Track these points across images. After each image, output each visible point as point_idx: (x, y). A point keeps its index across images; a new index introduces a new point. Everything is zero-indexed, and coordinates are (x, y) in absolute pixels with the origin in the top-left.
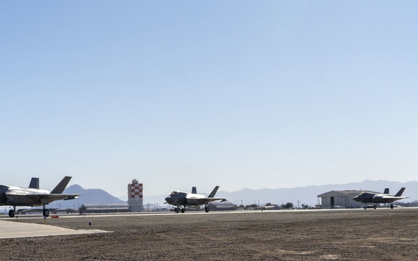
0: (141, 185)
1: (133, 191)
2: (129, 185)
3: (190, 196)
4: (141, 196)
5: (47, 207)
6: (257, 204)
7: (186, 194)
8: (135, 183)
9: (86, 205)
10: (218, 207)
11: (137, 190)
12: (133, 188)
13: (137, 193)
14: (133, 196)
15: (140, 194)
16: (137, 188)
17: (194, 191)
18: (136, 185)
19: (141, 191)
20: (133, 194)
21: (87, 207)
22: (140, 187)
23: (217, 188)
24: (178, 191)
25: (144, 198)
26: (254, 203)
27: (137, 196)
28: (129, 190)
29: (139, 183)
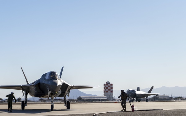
0: (112, 85)
1: (107, 88)
2: (104, 85)
4: (112, 92)
6: (182, 96)
8: (108, 83)
11: (109, 88)
12: (107, 86)
13: (109, 90)
14: (107, 92)
15: (111, 90)
16: (109, 86)
18: (109, 85)
19: (112, 88)
20: (107, 90)
21: (82, 98)
22: (111, 86)
24: (131, 89)
25: (114, 93)
26: (180, 96)
27: (109, 91)
28: (104, 88)
29: (110, 83)
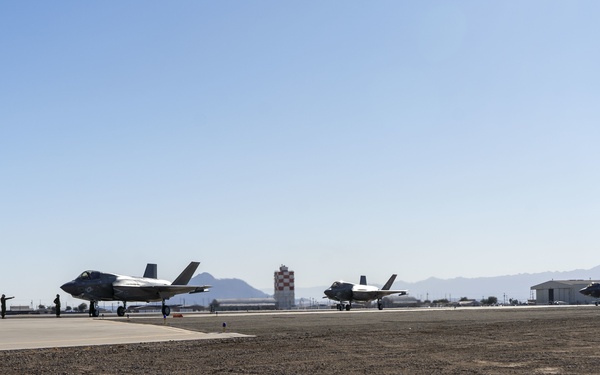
0: (292, 273)
1: (281, 281)
2: (276, 273)
3: (357, 288)
4: (292, 288)
5: (168, 302)
6: (448, 298)
7: (352, 286)
8: (283, 270)
9: (218, 300)
11: (286, 281)
12: (281, 277)
13: (287, 284)
14: (281, 289)
15: (291, 284)
16: (286, 277)
17: (363, 281)
18: (285, 274)
19: (292, 281)
20: (281, 285)
21: (220, 303)
22: (291, 276)
23: (394, 277)
24: (342, 282)
25: (296, 291)
26: (443, 298)
27: (288, 288)
28: (276, 280)
29: (289, 270)
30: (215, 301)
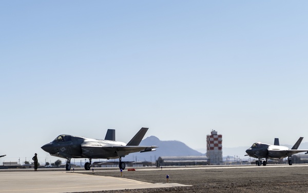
0: (220, 136)
1: (212, 142)
2: (208, 136)
3: (272, 148)
4: (220, 148)
5: (123, 159)
7: (267, 146)
8: (214, 134)
9: (163, 157)
10: (302, 159)
11: (216, 142)
12: (212, 139)
13: (216, 145)
14: (212, 148)
15: (219, 145)
16: (216, 139)
17: (277, 142)
18: (215, 137)
19: (220, 142)
20: (212, 145)
21: (164, 160)
22: (219, 139)
23: (301, 139)
24: (259, 143)
25: (223, 150)
27: (216, 148)
28: (208, 142)
29: (218, 134)
30: (160, 158)
